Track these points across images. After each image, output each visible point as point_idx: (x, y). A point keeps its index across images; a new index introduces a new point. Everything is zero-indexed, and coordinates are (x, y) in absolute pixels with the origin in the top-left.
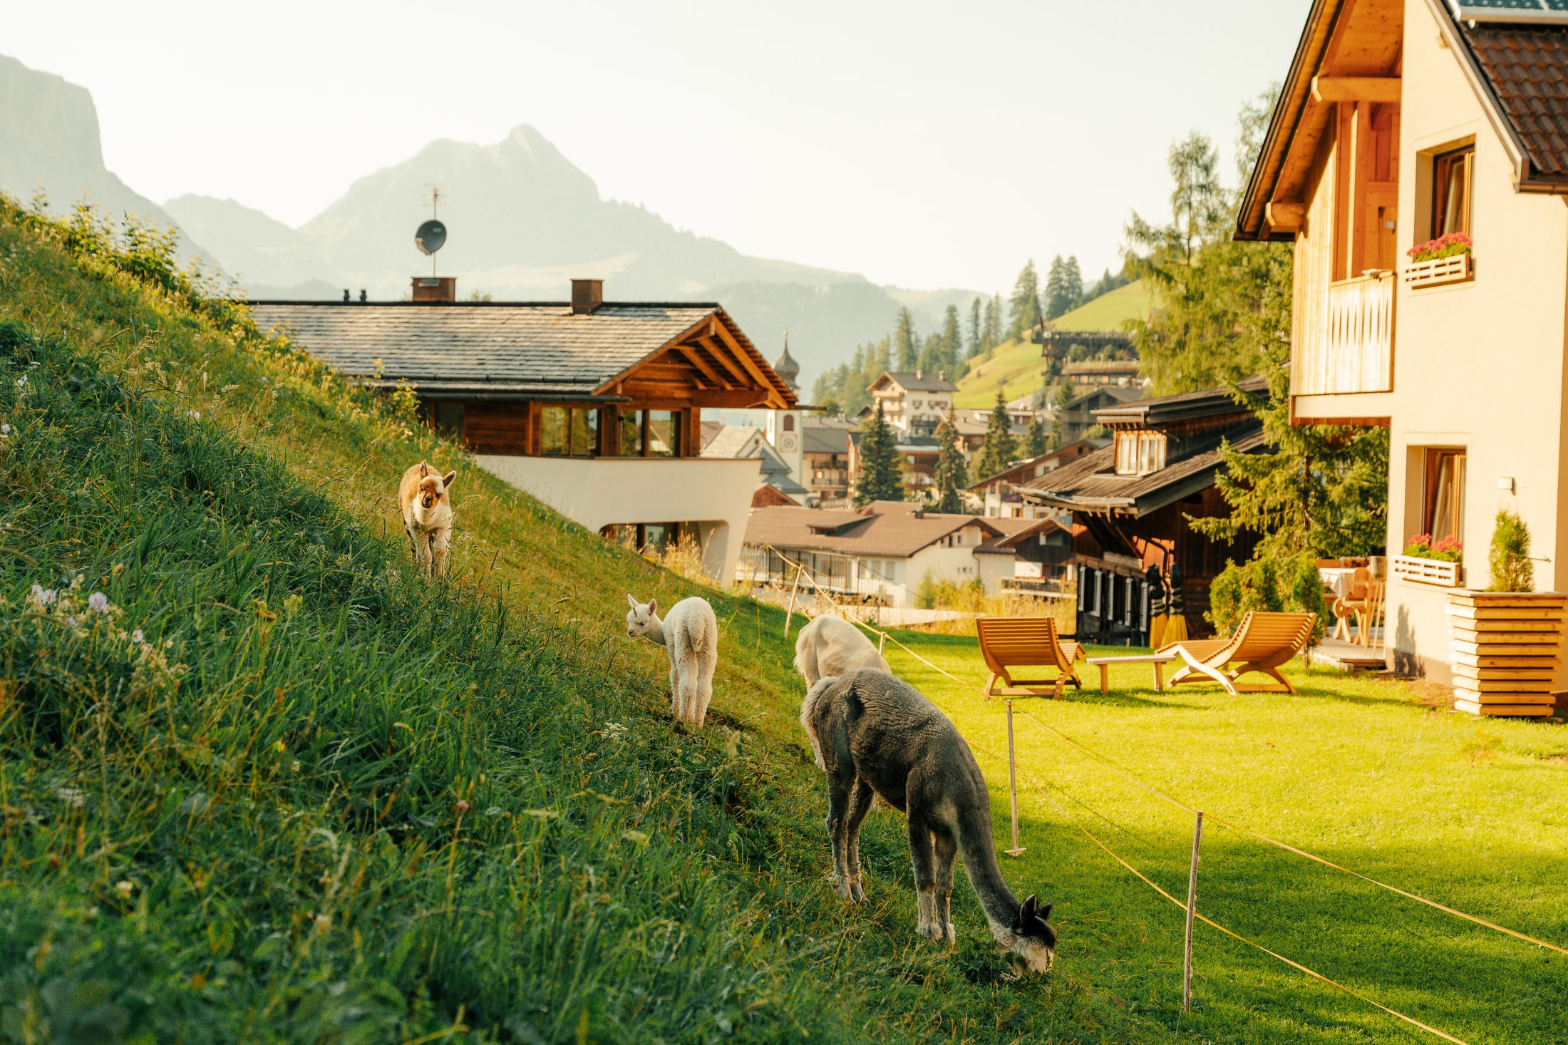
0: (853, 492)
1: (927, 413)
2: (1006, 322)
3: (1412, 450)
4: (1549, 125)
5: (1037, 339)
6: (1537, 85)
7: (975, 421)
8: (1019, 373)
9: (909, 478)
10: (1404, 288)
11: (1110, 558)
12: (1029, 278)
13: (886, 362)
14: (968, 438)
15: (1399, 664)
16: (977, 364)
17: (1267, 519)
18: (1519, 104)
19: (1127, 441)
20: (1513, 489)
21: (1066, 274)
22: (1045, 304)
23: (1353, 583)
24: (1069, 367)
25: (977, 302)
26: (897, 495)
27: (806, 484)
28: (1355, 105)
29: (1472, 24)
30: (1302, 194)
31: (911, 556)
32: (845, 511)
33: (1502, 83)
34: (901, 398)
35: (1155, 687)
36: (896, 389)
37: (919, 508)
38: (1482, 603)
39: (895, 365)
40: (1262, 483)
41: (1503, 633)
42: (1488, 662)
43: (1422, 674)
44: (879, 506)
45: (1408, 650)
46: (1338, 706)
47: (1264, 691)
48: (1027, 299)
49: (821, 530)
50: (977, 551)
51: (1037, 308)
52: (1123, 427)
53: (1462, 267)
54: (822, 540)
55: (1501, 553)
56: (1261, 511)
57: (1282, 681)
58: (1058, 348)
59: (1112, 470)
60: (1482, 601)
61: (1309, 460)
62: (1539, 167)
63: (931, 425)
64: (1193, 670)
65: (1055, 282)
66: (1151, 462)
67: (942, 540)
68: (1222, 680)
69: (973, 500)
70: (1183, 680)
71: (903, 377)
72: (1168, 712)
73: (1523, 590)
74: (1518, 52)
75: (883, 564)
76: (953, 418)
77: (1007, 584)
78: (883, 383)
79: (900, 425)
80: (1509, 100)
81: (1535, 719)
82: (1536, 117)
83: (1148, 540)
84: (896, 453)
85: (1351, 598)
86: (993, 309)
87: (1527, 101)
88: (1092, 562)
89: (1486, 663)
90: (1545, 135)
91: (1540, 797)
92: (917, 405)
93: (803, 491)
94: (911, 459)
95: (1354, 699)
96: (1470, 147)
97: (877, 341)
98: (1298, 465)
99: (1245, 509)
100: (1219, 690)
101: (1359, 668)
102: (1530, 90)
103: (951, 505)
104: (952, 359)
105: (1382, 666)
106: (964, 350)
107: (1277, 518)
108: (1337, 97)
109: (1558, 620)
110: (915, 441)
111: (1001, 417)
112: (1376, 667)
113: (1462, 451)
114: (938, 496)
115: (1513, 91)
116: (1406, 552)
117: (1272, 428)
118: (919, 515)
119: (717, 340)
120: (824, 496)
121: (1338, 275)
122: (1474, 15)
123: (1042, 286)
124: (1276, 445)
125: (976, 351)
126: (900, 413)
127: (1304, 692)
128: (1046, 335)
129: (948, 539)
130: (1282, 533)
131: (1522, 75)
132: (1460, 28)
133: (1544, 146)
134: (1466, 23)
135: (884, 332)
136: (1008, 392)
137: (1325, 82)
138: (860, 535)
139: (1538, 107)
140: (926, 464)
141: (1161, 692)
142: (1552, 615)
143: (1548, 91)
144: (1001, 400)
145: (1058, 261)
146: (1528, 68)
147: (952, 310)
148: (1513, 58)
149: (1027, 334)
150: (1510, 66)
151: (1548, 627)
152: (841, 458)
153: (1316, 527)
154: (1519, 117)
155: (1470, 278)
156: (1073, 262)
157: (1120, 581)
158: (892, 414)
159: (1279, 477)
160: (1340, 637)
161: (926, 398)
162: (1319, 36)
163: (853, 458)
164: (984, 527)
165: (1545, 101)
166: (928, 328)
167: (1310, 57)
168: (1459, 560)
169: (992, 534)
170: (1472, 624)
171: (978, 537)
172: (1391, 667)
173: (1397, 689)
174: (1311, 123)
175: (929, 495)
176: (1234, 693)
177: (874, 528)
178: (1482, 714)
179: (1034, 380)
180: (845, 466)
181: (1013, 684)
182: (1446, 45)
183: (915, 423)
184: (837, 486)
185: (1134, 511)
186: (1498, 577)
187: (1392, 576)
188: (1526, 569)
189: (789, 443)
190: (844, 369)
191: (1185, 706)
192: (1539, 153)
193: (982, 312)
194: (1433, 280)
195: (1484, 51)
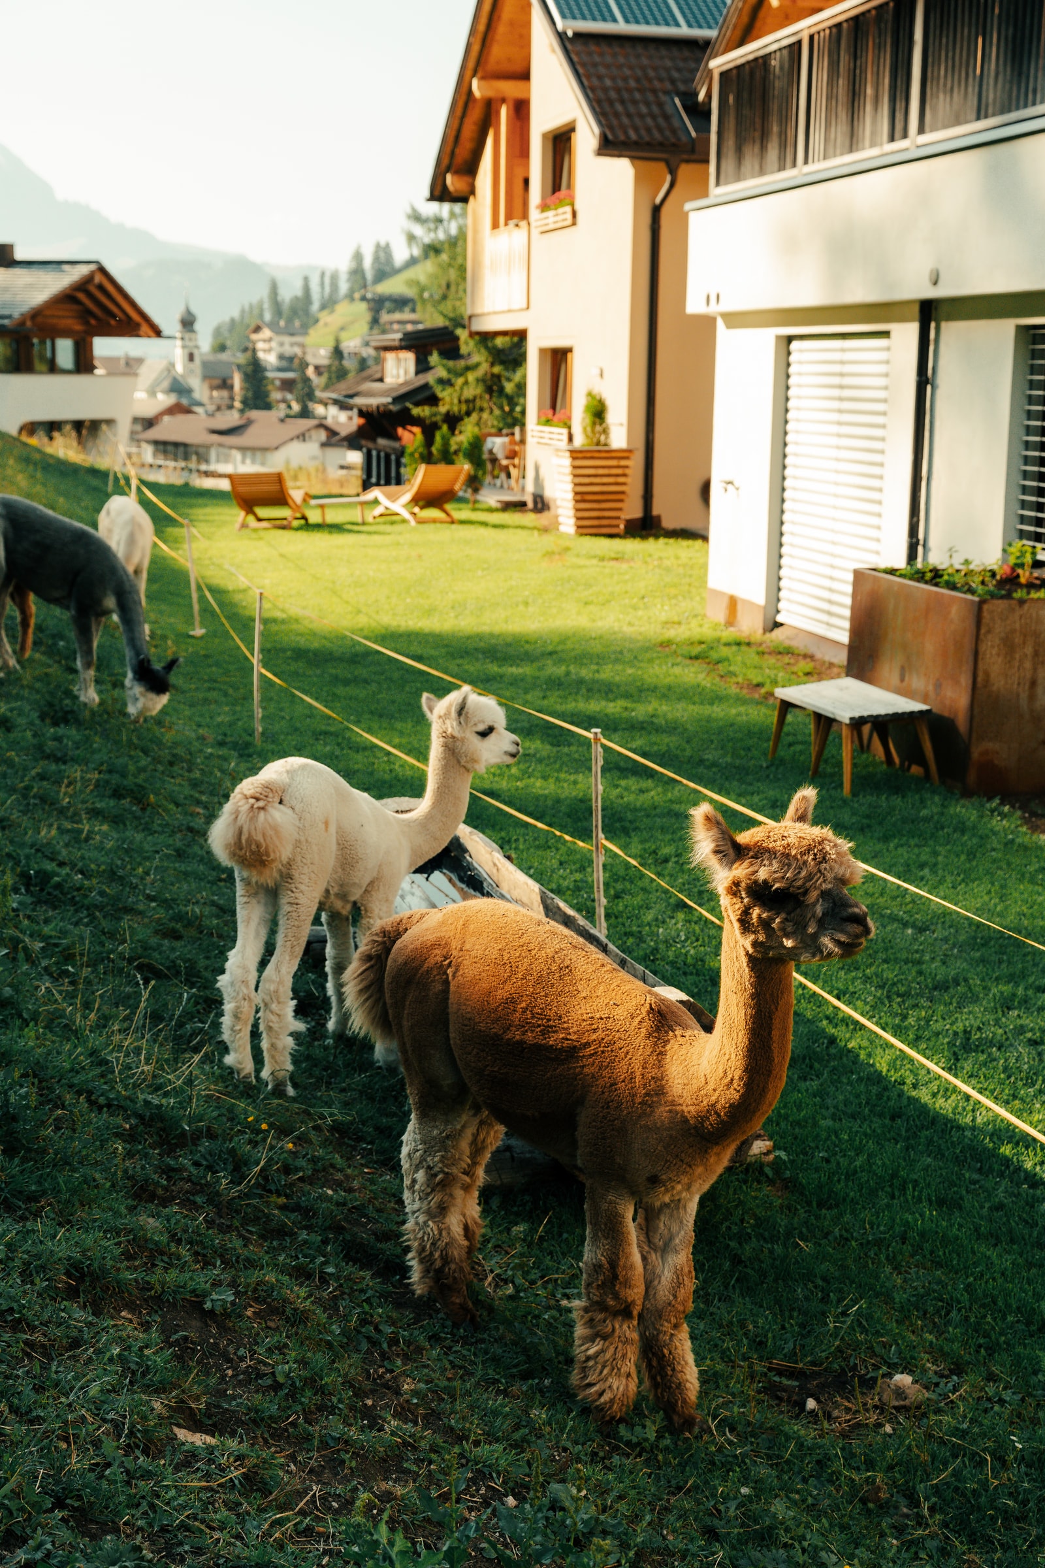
0: (237, 404)
1: (289, 350)
2: (344, 287)
3: (542, 351)
4: (619, 108)
5: (363, 299)
6: (613, 79)
7: (321, 355)
8: (352, 322)
9: (276, 395)
10: (535, 232)
11: (382, 442)
12: (358, 257)
13: (261, 316)
14: (317, 368)
15: (535, 502)
16: (325, 317)
17: (464, 408)
18: (601, 95)
19: (390, 357)
20: (602, 375)
21: (383, 252)
22: (369, 276)
23: (509, 447)
24: (385, 317)
25: (323, 275)
26: (268, 406)
27: (205, 400)
28: (503, 100)
29: (570, 33)
30: (470, 169)
31: (277, 448)
32: (232, 418)
33: (588, 77)
34: (270, 340)
35: (360, 520)
36: (266, 333)
37: (282, 414)
38: (575, 455)
39: (268, 316)
40: (460, 381)
41: (589, 476)
42: (581, 497)
43: (549, 508)
44: (254, 414)
45: (539, 492)
46: (482, 531)
47: (434, 521)
48: (357, 272)
49: (214, 432)
50: (324, 445)
51: (364, 277)
52: (387, 349)
53: (569, 216)
54: (216, 438)
55: (588, 420)
56: (460, 402)
57: (448, 514)
58: (378, 305)
59: (381, 380)
60: (575, 454)
61: (492, 365)
62: (610, 137)
63: (291, 359)
64: (387, 508)
65: (376, 259)
66: (406, 373)
67: (298, 437)
68: (405, 514)
69: (319, 410)
70: (381, 515)
71: (273, 326)
72: (362, 537)
73: (606, 445)
74: (601, 55)
75: (258, 454)
76: (304, 353)
77: (342, 467)
78: (257, 329)
79: (269, 358)
80: (593, 89)
81: (611, 536)
82: (611, 102)
83: (404, 428)
84: (265, 378)
85: (507, 458)
86: (334, 278)
87: (605, 90)
88: (370, 445)
89: (579, 497)
90: (617, 115)
91: (588, 586)
92: (282, 344)
93: (200, 404)
94: (278, 383)
95: (495, 526)
96: (573, 130)
97: (255, 300)
98: (485, 367)
99: (449, 400)
100: (404, 521)
101: (508, 506)
102: (608, 82)
103: (305, 413)
104: (307, 312)
105: (523, 504)
106: (315, 306)
107: (471, 407)
108: (490, 93)
109: (627, 467)
110: (280, 370)
111: (338, 353)
112: (520, 506)
113: (570, 350)
114: (296, 407)
115: (595, 82)
116: (539, 423)
117: (466, 344)
118: (282, 421)
119: (101, 287)
120: (219, 409)
121: (495, 225)
122: (571, 27)
123: (368, 263)
124: (469, 355)
125: (323, 307)
126: (270, 350)
127: (462, 522)
128: (369, 296)
129: (302, 437)
130: (474, 416)
131: (602, 70)
132: (561, 36)
133: (615, 122)
134: (565, 33)
135: (261, 293)
136: (343, 335)
137: (483, 83)
138: (241, 434)
139: (613, 95)
140: (287, 385)
141: (364, 523)
142: (623, 463)
143: (620, 83)
144: (338, 341)
145: (378, 246)
146: (607, 66)
147: (306, 280)
148: (597, 59)
149: (357, 295)
150: (595, 65)
151: (619, 471)
152: (229, 382)
153: (497, 412)
154: (599, 102)
155: (574, 224)
156: (388, 245)
157: (388, 456)
158: (265, 351)
159: (471, 377)
160: (502, 487)
161: (287, 340)
162: (476, 48)
163: (237, 381)
164: (327, 428)
165: (618, 90)
166: (290, 292)
167: (471, 64)
168: (569, 428)
169: (332, 433)
170: (568, 470)
171: (323, 435)
172: (530, 505)
173: (529, 518)
174: (475, 114)
175: (290, 407)
176: (413, 523)
177: (251, 430)
178: (577, 532)
179: (362, 327)
180: (231, 387)
181: (259, 520)
182: (553, 51)
183: (281, 357)
184: (227, 401)
185: (392, 407)
186: (587, 436)
187: (530, 440)
188: (605, 431)
189: (192, 371)
190: (233, 321)
191: (375, 533)
192: (611, 128)
193: (327, 281)
194: (552, 227)
195: (577, 54)
